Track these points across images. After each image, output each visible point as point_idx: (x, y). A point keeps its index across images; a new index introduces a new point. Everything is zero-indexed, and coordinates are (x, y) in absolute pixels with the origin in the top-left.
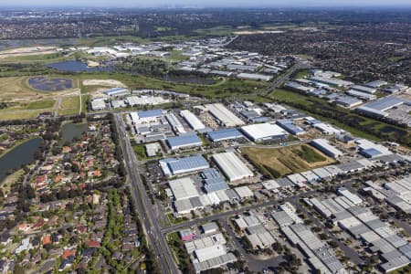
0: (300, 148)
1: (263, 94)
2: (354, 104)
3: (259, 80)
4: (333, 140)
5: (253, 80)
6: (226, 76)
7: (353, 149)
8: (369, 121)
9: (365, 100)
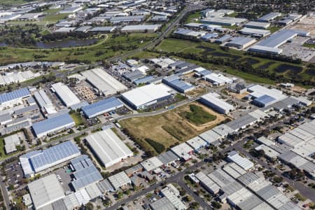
0: (187, 109)
1: (150, 48)
2: (247, 44)
3: (146, 31)
4: (225, 92)
5: (140, 32)
6: (109, 32)
7: (246, 99)
8: (263, 62)
9: (258, 38)
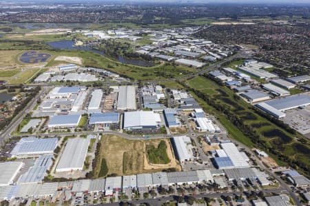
0: (156, 144)
3: (191, 66)
5: (186, 65)
6: (167, 60)
7: (210, 153)
9: (274, 95)
